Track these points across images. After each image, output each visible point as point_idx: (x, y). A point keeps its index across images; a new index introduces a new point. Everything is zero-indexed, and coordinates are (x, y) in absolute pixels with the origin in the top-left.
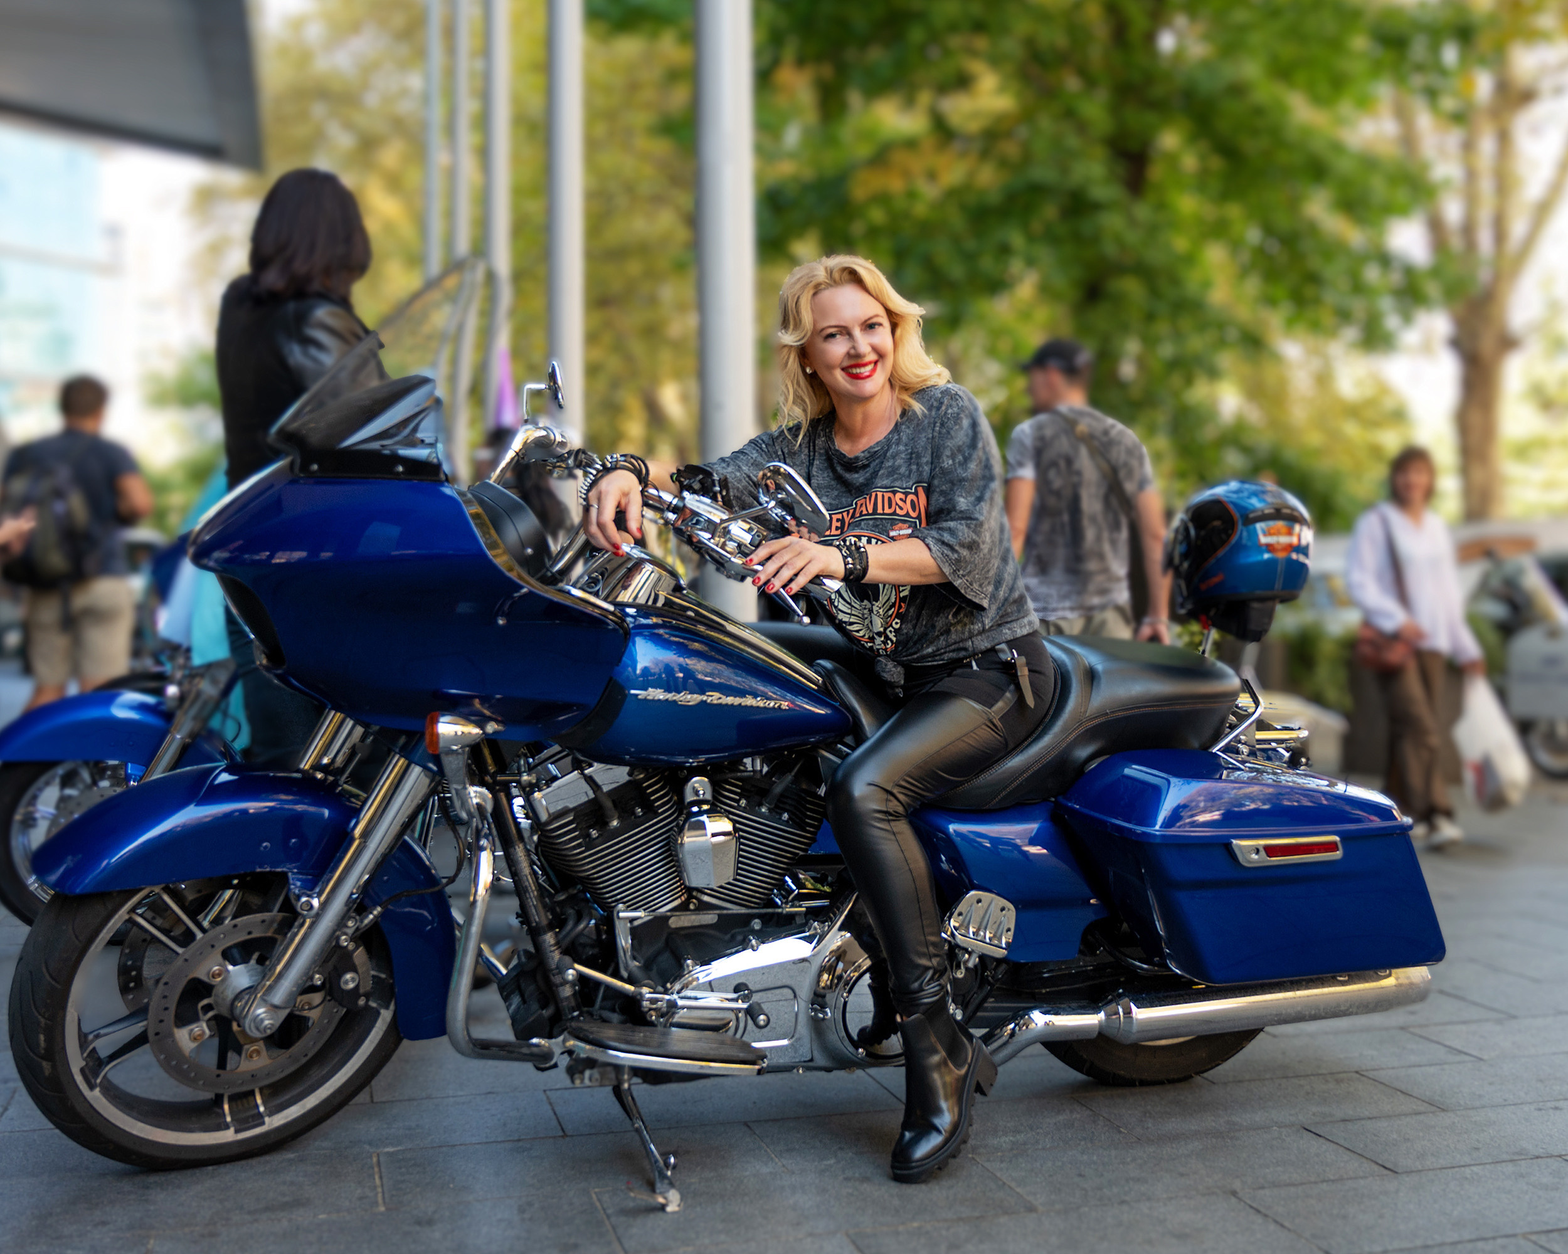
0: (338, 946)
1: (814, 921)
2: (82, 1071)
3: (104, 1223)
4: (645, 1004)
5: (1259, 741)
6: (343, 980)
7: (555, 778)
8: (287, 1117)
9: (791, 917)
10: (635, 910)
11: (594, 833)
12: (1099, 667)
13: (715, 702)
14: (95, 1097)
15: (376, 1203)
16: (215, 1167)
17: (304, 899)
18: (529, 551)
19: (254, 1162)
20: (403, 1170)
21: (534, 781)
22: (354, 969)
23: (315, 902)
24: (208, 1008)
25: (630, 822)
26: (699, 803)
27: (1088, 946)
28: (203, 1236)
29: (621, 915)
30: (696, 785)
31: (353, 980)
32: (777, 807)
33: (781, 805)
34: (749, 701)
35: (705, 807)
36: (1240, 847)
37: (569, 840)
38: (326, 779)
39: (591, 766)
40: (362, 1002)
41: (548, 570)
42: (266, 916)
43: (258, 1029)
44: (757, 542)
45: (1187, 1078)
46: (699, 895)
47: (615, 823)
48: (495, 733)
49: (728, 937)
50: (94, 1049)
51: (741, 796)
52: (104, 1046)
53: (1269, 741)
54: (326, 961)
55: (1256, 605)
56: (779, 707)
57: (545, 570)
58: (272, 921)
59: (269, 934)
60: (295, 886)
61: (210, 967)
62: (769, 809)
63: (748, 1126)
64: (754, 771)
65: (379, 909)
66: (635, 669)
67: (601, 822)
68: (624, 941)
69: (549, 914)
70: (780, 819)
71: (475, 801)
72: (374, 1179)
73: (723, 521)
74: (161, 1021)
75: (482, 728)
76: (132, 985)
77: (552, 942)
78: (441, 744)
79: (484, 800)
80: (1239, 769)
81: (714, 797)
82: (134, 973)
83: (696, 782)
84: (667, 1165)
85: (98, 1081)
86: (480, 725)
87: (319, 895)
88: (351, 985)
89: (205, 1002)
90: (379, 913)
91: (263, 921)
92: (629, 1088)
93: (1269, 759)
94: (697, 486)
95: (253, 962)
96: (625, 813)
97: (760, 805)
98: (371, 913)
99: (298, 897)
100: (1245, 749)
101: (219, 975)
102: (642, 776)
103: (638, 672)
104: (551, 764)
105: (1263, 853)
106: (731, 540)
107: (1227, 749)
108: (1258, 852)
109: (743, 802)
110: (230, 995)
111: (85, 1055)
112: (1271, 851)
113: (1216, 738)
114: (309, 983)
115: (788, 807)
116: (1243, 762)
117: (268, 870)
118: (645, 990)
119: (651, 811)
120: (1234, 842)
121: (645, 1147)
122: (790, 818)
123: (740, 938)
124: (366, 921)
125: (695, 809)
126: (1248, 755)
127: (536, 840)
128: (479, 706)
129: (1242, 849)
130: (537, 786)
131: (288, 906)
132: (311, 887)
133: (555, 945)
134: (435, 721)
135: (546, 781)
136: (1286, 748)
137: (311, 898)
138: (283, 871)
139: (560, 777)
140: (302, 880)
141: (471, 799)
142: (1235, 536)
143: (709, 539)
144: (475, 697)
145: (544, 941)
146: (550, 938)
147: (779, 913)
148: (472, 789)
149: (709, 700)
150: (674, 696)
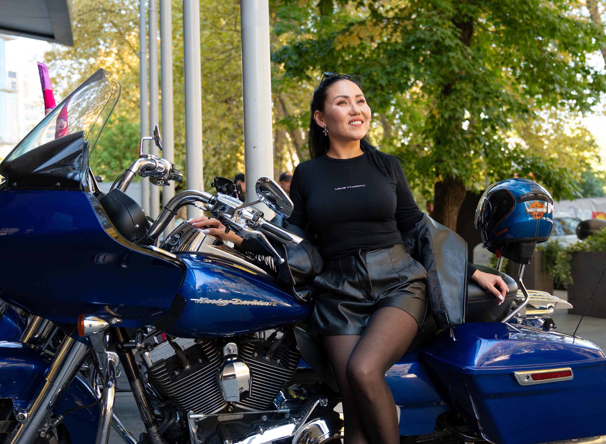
0: (39, 437)
1: (294, 417)
5: (528, 316)
7: (156, 345)
9: (283, 414)
10: (198, 413)
11: (177, 373)
13: (237, 304)
17: (20, 414)
18: (137, 226)
23: (26, 415)
25: (196, 366)
26: (231, 356)
27: (439, 426)
29: (191, 416)
32: (274, 356)
33: (276, 356)
34: (255, 303)
35: (235, 359)
36: (519, 375)
37: (163, 377)
38: (35, 348)
39: (175, 338)
41: (147, 236)
44: (256, 219)
46: (234, 404)
47: (188, 367)
48: (118, 323)
49: (249, 425)
51: (254, 351)
53: (533, 316)
55: (524, 245)
56: (272, 305)
57: (145, 236)
58: (5, 425)
59: (4, 432)
60: (17, 405)
62: (270, 358)
64: (260, 338)
65: (62, 417)
66: (195, 287)
67: (181, 367)
68: (193, 429)
70: (276, 363)
71: (110, 359)
73: (237, 208)
75: (109, 322)
77: (155, 431)
78: (86, 331)
79: (115, 359)
80: (517, 332)
81: (239, 352)
83: (230, 346)
86: (106, 320)
87: (28, 411)
90: (62, 419)
93: (533, 325)
94: (225, 189)
96: (193, 361)
97: (265, 355)
98: (58, 419)
99: (17, 413)
100: (520, 320)
102: (201, 343)
104: (155, 337)
105: (531, 379)
106: (243, 218)
107: (510, 321)
108: (528, 377)
109: (256, 354)
112: (535, 377)
113: (505, 316)
115: (280, 356)
116: (520, 328)
119: (206, 361)
120: (517, 373)
122: (281, 362)
123: (255, 425)
124: (55, 423)
125: (229, 360)
126: (522, 324)
127: (147, 377)
128: (108, 310)
129: (520, 377)
130: (146, 349)
131: (13, 418)
132: (24, 407)
133: (157, 432)
134: (83, 319)
135: (151, 346)
136: (542, 319)
137: (24, 413)
138: (9, 399)
139: (160, 344)
140: (20, 403)
141: (107, 359)
142: (514, 209)
143: (231, 218)
144: (106, 305)
145: (151, 431)
146: (154, 429)
147: (277, 413)
148: (108, 353)
149: (234, 303)
150: (214, 302)
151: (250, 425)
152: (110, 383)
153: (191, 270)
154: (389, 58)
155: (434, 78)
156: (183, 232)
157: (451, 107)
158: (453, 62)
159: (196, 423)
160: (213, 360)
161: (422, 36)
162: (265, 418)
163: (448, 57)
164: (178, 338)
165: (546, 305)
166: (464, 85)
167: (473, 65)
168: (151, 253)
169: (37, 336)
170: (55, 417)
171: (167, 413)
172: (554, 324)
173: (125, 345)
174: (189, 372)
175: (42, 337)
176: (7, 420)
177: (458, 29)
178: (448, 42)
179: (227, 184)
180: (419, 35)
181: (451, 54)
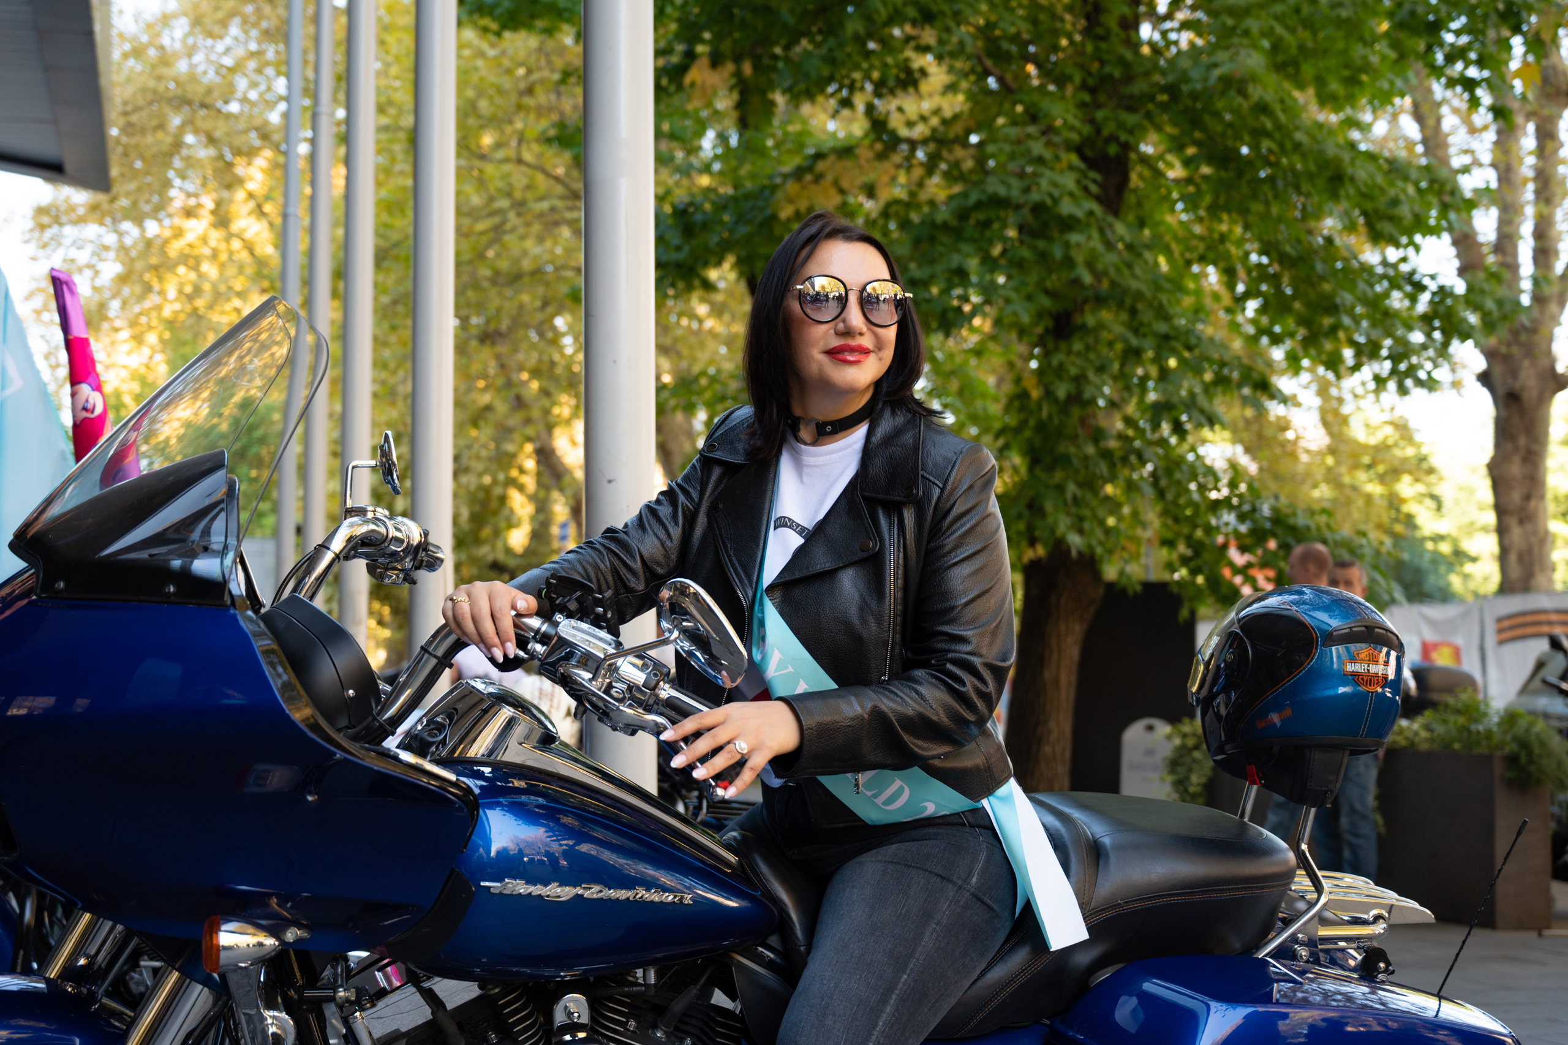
5: (1323, 939)
7: (382, 993)
12: (1107, 841)
13: (595, 896)
18: (351, 691)
21: (353, 998)
26: (574, 1028)
30: (569, 1004)
32: (677, 1029)
33: (683, 1027)
34: (640, 894)
35: (583, 1035)
38: (76, 991)
39: (429, 978)
41: (375, 719)
44: (653, 683)
48: (299, 941)
51: (629, 1015)
53: (1334, 939)
55: (1318, 755)
56: (680, 900)
57: (370, 718)
62: (669, 1033)
64: (646, 985)
66: (489, 851)
71: (272, 1030)
73: (608, 657)
75: (277, 938)
78: (222, 961)
79: (284, 1029)
80: (1295, 981)
81: (592, 1018)
83: (574, 1000)
86: (273, 932)
93: (1336, 963)
94: (573, 606)
96: (473, 1040)
97: (655, 1027)
100: (1303, 951)
102: (497, 990)
103: (493, 854)
104: (379, 970)
106: (619, 680)
107: (1277, 954)
109: (632, 1024)
113: (1262, 939)
115: (693, 1029)
116: (1301, 971)
119: (508, 1037)
125: (569, 1037)
126: (1307, 962)
128: (276, 906)
130: (358, 1002)
134: (215, 929)
135: (371, 997)
136: (1357, 949)
139: (391, 991)
141: (266, 1029)
143: (590, 680)
144: (270, 893)
148: (269, 1014)
149: (588, 894)
150: (537, 890)
153: (478, 806)
154: (917, 242)
155: (1029, 298)
156: (456, 710)
157: (1073, 371)
158: (1079, 258)
160: (526, 1038)
161: (1002, 191)
163: (1067, 245)
164: (437, 979)
165: (1367, 913)
166: (1106, 315)
167: (1129, 266)
169: (82, 962)
172: (1388, 964)
173: (308, 993)
175: (96, 967)
177: (1093, 174)
178: (1067, 207)
179: (579, 593)
180: (994, 186)
181: (1075, 238)
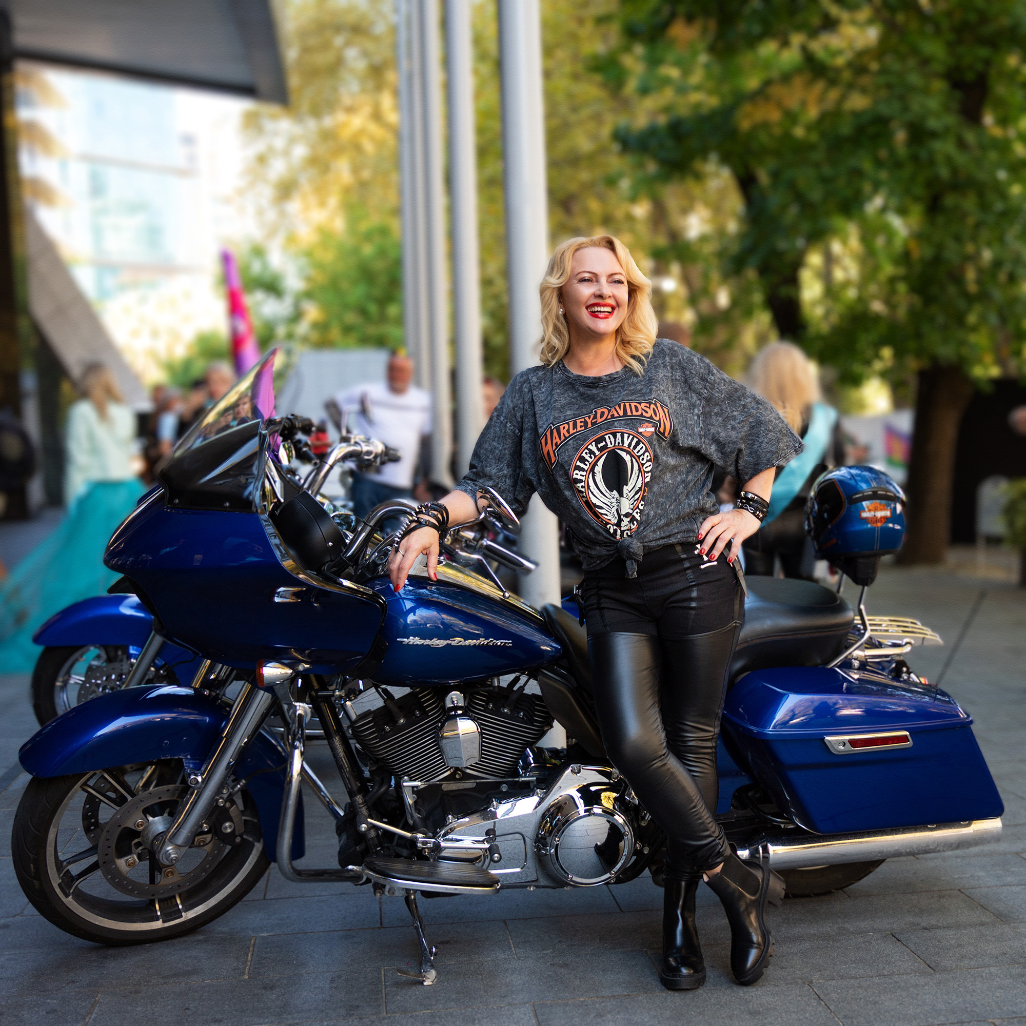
0: (217, 806)
1: (538, 788)
2: (59, 885)
3: (73, 982)
4: (419, 845)
5: (869, 657)
6: (223, 826)
7: (361, 692)
8: (197, 912)
9: (527, 783)
10: (415, 780)
11: (387, 729)
13: (457, 644)
14: (70, 901)
15: (244, 973)
16: (151, 944)
17: (192, 777)
18: (330, 544)
19: (175, 941)
20: (268, 950)
21: (345, 695)
22: (231, 820)
23: (199, 779)
24: (138, 845)
25: (412, 720)
26: (456, 708)
27: (738, 803)
28: (131, 993)
29: (405, 784)
30: (454, 697)
31: (230, 826)
32: (515, 707)
33: (518, 707)
34: (481, 642)
35: (460, 712)
36: (829, 741)
37: (370, 733)
38: (210, 695)
39: (383, 685)
40: (238, 840)
42: (171, 787)
43: (167, 859)
45: (828, 893)
46: (464, 769)
47: (402, 721)
48: (305, 669)
49: (483, 797)
50: (68, 870)
51: (488, 702)
52: (75, 869)
54: (211, 815)
58: (175, 790)
59: (175, 798)
60: (188, 765)
61: (136, 820)
62: (511, 710)
63: (506, 923)
65: (244, 781)
66: (406, 623)
67: (393, 721)
68: (410, 800)
69: (357, 783)
70: (518, 716)
71: (299, 712)
72: (248, 956)
74: (107, 855)
75: (293, 669)
76: (92, 828)
77: (361, 801)
78: (266, 680)
79: (305, 712)
81: (466, 704)
82: (93, 820)
83: (454, 694)
84: (431, 953)
85: (72, 891)
86: (290, 666)
87: (202, 774)
88: (229, 830)
89: (136, 841)
90: (244, 784)
91: (168, 790)
92: (415, 898)
95: (166, 815)
96: (408, 715)
97: (503, 708)
98: (239, 784)
99: (189, 775)
100: (856, 664)
101: (142, 825)
102: (418, 690)
103: (408, 624)
104: (360, 680)
105: (848, 744)
107: (840, 665)
108: (844, 744)
109: (490, 706)
110: (151, 837)
111: (61, 875)
112: (853, 743)
114: (199, 830)
115: (523, 708)
117: (169, 758)
118: (420, 835)
119: (425, 714)
120: (827, 738)
121: (419, 940)
122: (524, 716)
123: (490, 797)
124: (236, 789)
125: (452, 713)
126: (859, 669)
127: (350, 732)
128: (294, 654)
129: (833, 743)
130: (348, 697)
131: (184, 781)
132: (197, 769)
133: (363, 803)
134: (262, 665)
135: (355, 693)
137: (197, 776)
138: (179, 758)
139: (365, 690)
140: (193, 763)
141: (296, 711)
142: (843, 512)
144: (291, 648)
145: (355, 801)
146: (359, 799)
147: (519, 781)
148: (297, 704)
149: (453, 643)
150: (427, 642)
151: (485, 796)
152: (297, 743)
153: (401, 600)
154: (829, 149)
159: (414, 792)
160: (433, 714)
162: (504, 788)
163: (931, 150)
168: (339, 588)
169: (212, 677)
170: (237, 781)
171: (377, 779)
174: (404, 727)
175: (219, 679)
176: (178, 784)
181: (936, 145)
